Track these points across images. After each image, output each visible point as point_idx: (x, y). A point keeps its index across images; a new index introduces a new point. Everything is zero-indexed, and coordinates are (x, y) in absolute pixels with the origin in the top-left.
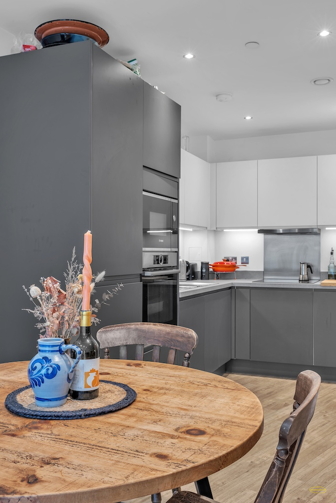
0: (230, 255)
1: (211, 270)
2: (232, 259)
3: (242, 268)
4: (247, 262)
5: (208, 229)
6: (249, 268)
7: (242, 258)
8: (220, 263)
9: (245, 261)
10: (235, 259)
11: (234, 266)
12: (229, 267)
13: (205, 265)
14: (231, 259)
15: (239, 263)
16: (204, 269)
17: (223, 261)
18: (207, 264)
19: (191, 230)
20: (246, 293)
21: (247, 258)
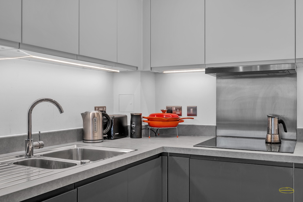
0: (173, 104)
1: (144, 124)
2: (176, 109)
3: (187, 122)
4: (195, 113)
5: (139, 69)
6: (197, 121)
7: (189, 109)
8: (158, 115)
9: (193, 112)
10: (180, 109)
11: (177, 120)
12: (168, 121)
13: (137, 118)
14: (174, 109)
15: (184, 114)
16: (134, 123)
17: (161, 112)
18: (139, 116)
19: (118, 71)
20: (184, 164)
21: (195, 109)
